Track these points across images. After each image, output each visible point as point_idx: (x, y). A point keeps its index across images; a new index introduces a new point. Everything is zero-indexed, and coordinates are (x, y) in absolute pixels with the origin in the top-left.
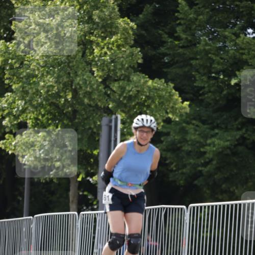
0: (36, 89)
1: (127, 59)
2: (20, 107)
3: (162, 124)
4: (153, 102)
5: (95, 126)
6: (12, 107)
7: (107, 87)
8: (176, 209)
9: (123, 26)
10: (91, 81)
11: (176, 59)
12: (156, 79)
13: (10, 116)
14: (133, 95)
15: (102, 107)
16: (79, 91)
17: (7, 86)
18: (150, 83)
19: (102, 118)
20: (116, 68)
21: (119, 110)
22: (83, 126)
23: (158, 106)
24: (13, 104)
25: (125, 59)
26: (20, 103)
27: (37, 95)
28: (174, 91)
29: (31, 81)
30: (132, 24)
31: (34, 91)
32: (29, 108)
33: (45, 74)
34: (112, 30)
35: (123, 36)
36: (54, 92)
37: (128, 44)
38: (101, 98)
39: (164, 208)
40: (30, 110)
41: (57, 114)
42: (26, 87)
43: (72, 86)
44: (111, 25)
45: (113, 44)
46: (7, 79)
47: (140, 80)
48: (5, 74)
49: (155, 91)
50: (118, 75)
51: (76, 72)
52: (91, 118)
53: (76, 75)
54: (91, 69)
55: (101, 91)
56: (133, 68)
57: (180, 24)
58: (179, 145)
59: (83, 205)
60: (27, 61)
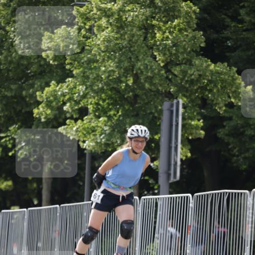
0: (96, 74)
1: (189, 43)
2: (81, 92)
3: (224, 108)
4: (216, 86)
5: (156, 111)
6: (73, 93)
7: (168, 71)
8: (238, 193)
9: (186, 9)
10: (152, 66)
11: (239, 43)
12: (219, 63)
13: (71, 101)
14: (195, 79)
15: (164, 91)
16: (140, 75)
17: (69, 72)
18: (212, 66)
19: (163, 103)
20: (178, 52)
21: (180, 95)
22: (145, 111)
23: (220, 90)
24: (74, 89)
25: (187, 43)
26: (81, 88)
27: (98, 80)
28: (237, 75)
29: (92, 67)
30: (194, 8)
31: (95, 75)
32: (90, 93)
33: (106, 59)
34: (174, 14)
35: (185, 20)
36: (115, 77)
37: (190, 27)
38: (162, 82)
39: (227, 193)
40: (91, 95)
41: (118, 99)
42: (86, 72)
43: (133, 71)
44: (174, 9)
45: (175, 28)
46: (68, 64)
47: (202, 64)
48: (67, 59)
49: (217, 75)
50: (180, 59)
51: (137, 57)
52: (152, 103)
53: (138, 59)
54: (153, 53)
55: (162, 75)
56: (195, 51)
57: (243, 7)
58: (242, 130)
59: (144, 190)
60: (88, 46)
